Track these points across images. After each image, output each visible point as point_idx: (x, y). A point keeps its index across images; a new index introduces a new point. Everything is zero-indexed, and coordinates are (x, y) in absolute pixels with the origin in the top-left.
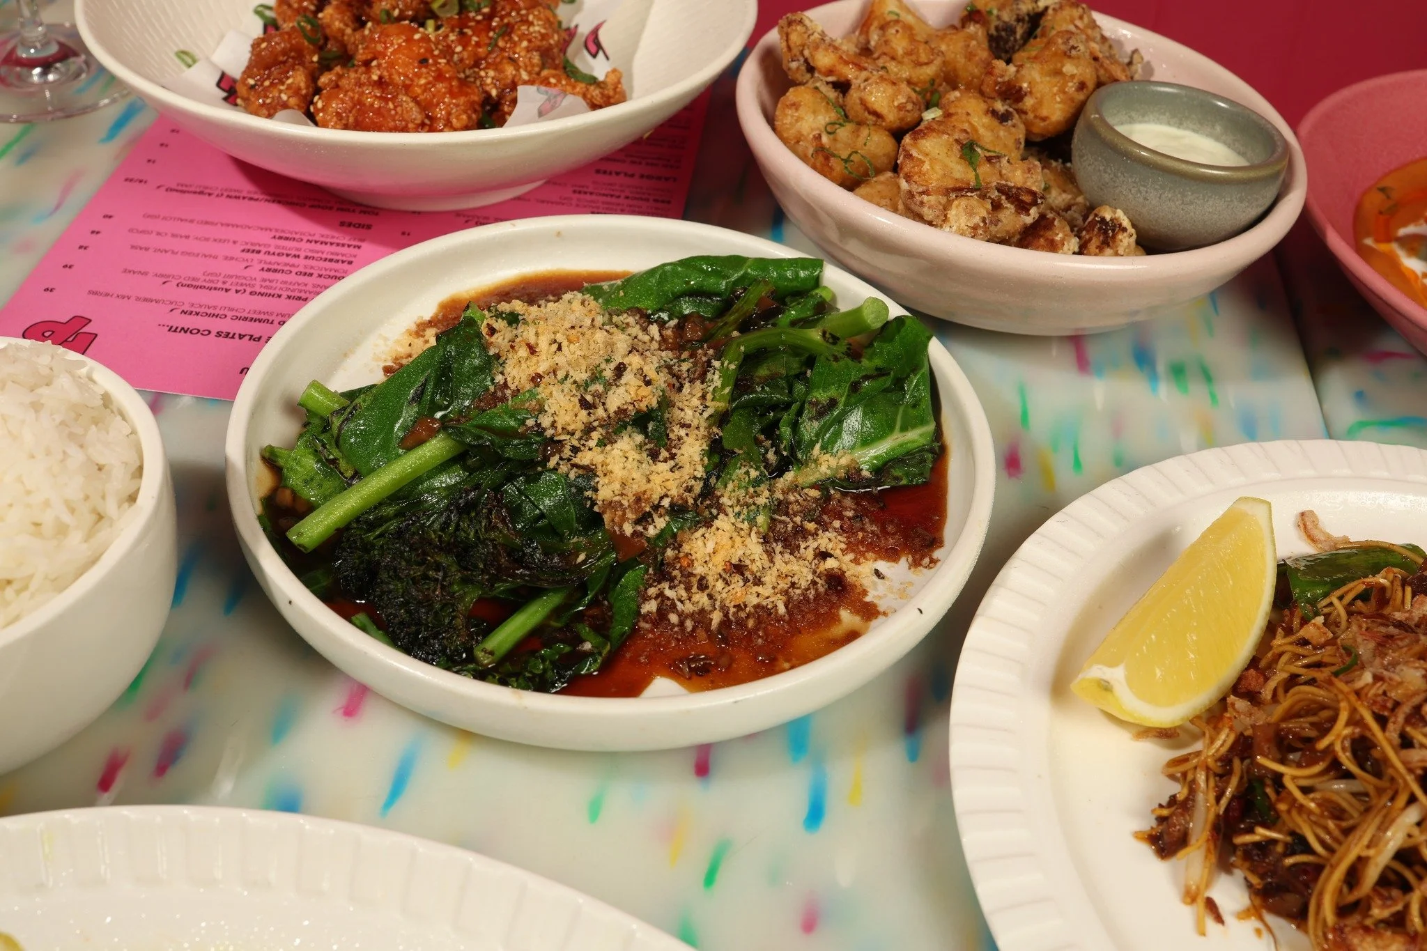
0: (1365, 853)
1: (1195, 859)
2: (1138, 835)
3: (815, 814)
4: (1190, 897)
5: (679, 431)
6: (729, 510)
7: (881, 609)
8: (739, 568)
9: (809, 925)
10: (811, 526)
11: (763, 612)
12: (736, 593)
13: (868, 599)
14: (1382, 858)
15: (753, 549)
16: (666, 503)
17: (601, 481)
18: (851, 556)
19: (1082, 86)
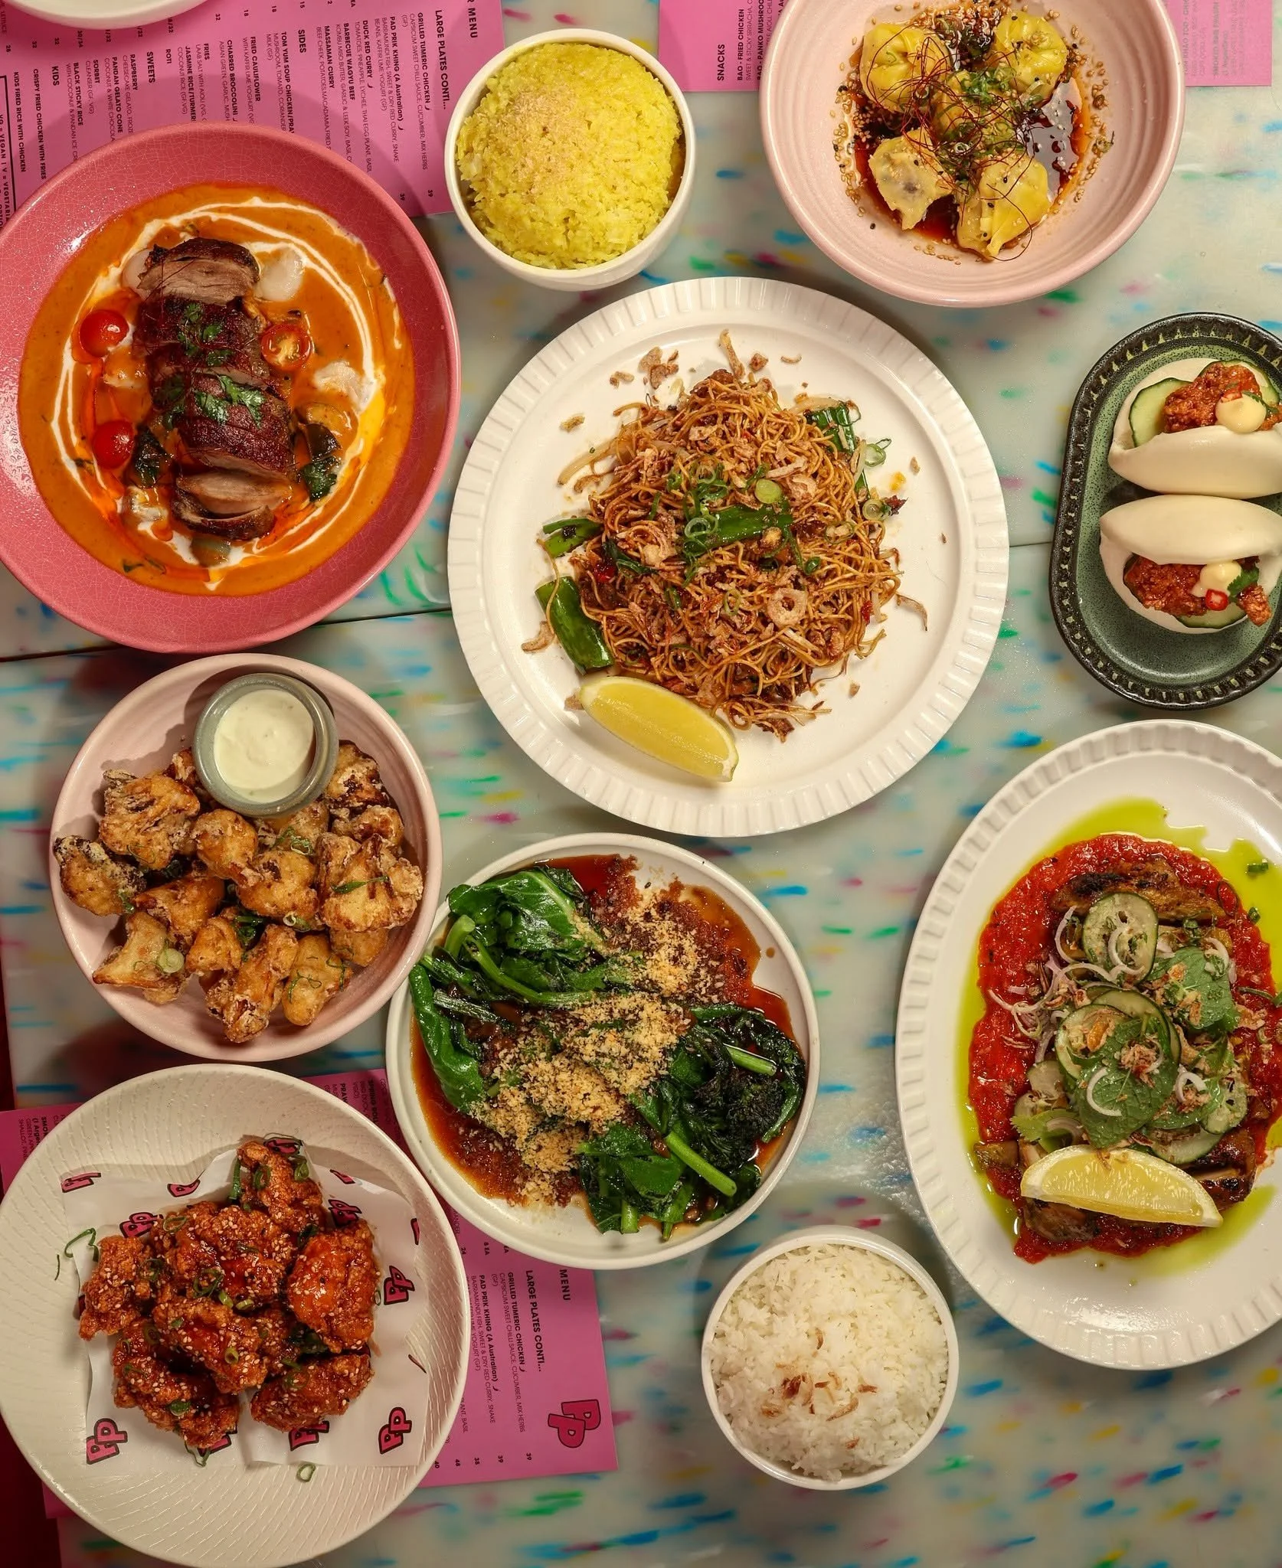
0: (810, 653)
1: (791, 717)
2: (783, 741)
3: (797, 890)
4: (813, 716)
5: (616, 1015)
6: (645, 973)
7: (673, 881)
8: (675, 960)
9: (856, 882)
10: (629, 928)
11: (698, 941)
12: (691, 958)
13: (667, 889)
14: (810, 646)
15: (663, 955)
16: (664, 1007)
17: (666, 1044)
18: (640, 903)
19: (237, 820)
